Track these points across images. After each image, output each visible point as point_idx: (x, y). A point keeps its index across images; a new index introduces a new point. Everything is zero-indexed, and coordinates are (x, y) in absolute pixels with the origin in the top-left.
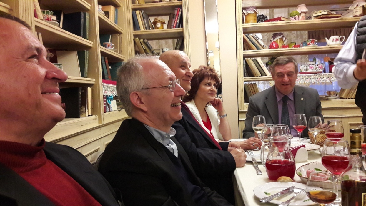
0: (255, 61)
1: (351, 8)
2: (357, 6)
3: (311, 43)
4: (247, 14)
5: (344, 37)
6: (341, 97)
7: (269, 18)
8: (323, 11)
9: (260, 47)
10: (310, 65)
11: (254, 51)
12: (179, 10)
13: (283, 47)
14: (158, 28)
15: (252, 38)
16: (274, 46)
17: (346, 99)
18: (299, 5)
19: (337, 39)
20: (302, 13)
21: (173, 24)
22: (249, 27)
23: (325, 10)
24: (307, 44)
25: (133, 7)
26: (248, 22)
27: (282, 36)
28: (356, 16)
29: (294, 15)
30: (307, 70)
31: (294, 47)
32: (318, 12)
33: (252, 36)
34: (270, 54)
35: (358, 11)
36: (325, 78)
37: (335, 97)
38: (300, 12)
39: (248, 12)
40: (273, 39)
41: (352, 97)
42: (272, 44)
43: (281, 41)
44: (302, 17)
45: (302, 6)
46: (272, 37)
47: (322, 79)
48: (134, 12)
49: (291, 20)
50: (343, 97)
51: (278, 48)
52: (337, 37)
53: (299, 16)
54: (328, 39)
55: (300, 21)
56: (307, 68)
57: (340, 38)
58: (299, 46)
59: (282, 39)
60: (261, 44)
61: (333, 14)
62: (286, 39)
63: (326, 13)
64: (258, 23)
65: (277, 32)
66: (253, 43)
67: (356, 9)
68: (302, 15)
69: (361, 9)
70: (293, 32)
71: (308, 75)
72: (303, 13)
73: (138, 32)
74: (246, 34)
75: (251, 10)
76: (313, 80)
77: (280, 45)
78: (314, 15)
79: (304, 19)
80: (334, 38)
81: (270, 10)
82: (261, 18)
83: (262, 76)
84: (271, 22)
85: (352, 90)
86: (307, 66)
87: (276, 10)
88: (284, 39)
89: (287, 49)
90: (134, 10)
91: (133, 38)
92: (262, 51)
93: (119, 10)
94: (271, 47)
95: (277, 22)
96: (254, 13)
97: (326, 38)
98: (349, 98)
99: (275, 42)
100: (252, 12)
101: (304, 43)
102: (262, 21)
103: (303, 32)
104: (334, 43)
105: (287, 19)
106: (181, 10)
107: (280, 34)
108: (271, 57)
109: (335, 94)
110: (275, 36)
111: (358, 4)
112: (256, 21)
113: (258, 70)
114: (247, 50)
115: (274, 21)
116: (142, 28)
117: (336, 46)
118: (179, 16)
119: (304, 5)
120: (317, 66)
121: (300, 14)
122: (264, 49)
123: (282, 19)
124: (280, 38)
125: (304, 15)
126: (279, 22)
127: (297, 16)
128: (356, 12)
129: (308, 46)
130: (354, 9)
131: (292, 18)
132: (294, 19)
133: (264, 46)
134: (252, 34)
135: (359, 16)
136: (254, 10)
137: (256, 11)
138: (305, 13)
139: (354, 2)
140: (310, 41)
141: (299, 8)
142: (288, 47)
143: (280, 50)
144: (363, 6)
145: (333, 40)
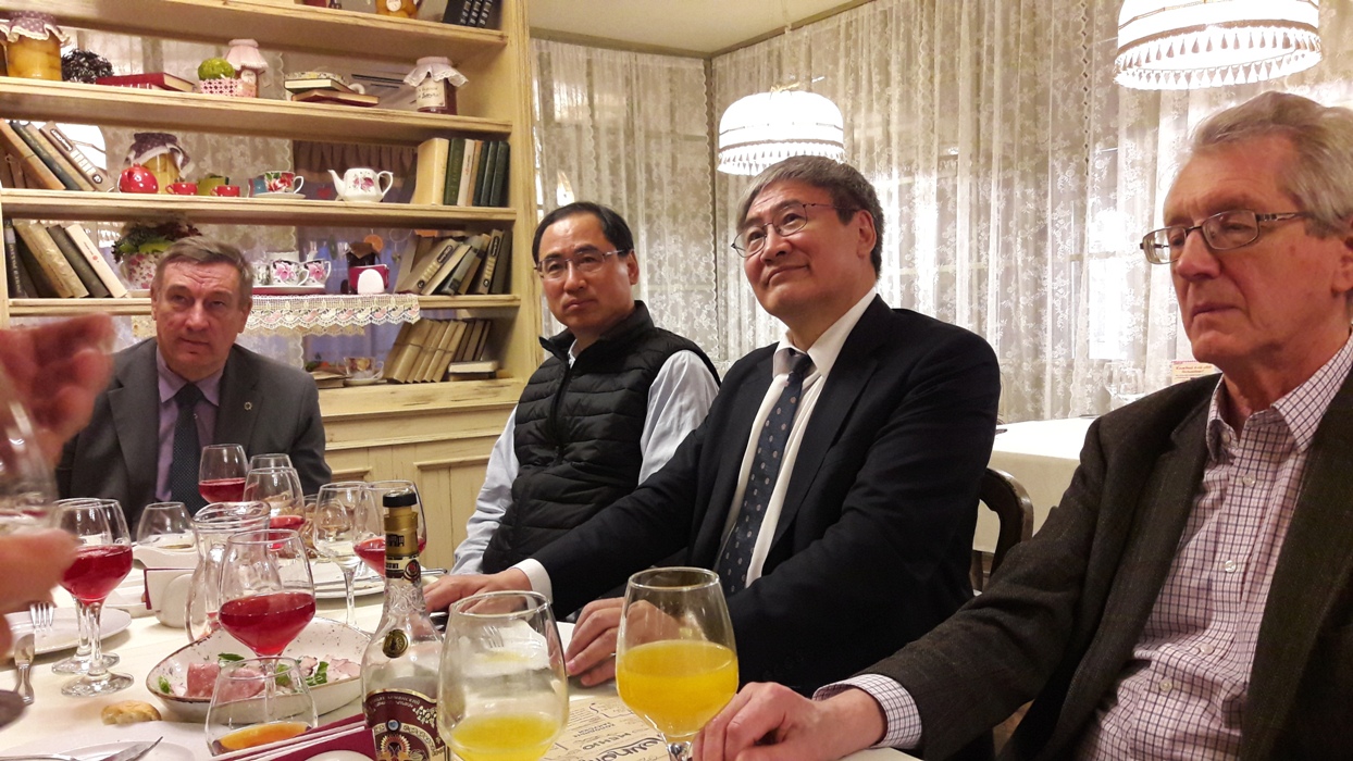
0: (61, 237)
1: (411, 80)
2: (429, 75)
3: (280, 185)
4: (16, 37)
5: (391, 174)
6: (389, 377)
7: (116, 72)
8: (323, 76)
9: (81, 181)
10: (277, 264)
11: (55, 196)
13: (177, 189)
15: (43, 141)
16: (137, 184)
17: (406, 383)
18: (234, 42)
19: (369, 181)
20: (247, 72)
22: (29, 95)
23: (328, 75)
24: (267, 185)
26: (19, 74)
27: (170, 146)
28: (427, 110)
29: (216, 72)
30: (268, 280)
31: (221, 192)
32: (303, 77)
33: (41, 131)
34: (126, 212)
35: (430, 92)
36: (332, 313)
37: (372, 379)
38: (237, 67)
39: (18, 29)
40: (134, 153)
41: (425, 378)
42: (131, 174)
43: (170, 167)
44: (246, 84)
45: (244, 45)
46: (133, 147)
47: (323, 316)
49: (204, 91)
50: (395, 378)
51: (155, 191)
52: (368, 172)
53: (233, 80)
54: (341, 174)
55: (236, 98)
56: (269, 276)
57: (378, 176)
58: (236, 192)
59: (170, 157)
60: (84, 169)
61: (356, 92)
62: (186, 160)
63: (328, 83)
64: (68, 84)
65: (150, 130)
66: (49, 163)
67: (426, 86)
68: (244, 78)
69: (441, 87)
70: (236, 138)
71: (271, 301)
72: (250, 73)
74: (15, 121)
75: (33, 24)
76: (289, 318)
77: (164, 179)
78: (289, 85)
79: (254, 93)
80: (360, 177)
81: (143, 40)
82: (81, 66)
83: (90, 296)
84: (122, 89)
85: (422, 354)
86: (268, 268)
87: (169, 46)
88: (179, 159)
89: (192, 197)
92: (86, 198)
94: (127, 185)
95: (147, 91)
96: (46, 39)
97: (333, 172)
98: (415, 382)
99: (145, 168)
101: (256, 184)
102: (87, 80)
103: (273, 142)
104: (359, 191)
105: (190, 87)
107: (164, 140)
108: (132, 224)
109: (369, 368)
110: (142, 144)
111: (430, 70)
112: (60, 74)
113: (73, 273)
114: (26, 187)
115: (135, 85)
117: (368, 203)
119: (251, 42)
120: (303, 269)
121: (238, 74)
122: (95, 189)
123: (168, 81)
124: (162, 155)
125: (253, 78)
126: (156, 91)
127: (226, 80)
128: (425, 96)
129: (271, 193)
130: (421, 84)
131: (208, 86)
132: (213, 89)
133: (97, 178)
134: (39, 125)
135: (436, 112)
136: (48, 26)
137: (56, 33)
138: (257, 72)
139: (419, 61)
140: (276, 177)
141: (233, 51)
142: (193, 190)
143: (163, 199)
144: (446, 80)
145: (356, 181)
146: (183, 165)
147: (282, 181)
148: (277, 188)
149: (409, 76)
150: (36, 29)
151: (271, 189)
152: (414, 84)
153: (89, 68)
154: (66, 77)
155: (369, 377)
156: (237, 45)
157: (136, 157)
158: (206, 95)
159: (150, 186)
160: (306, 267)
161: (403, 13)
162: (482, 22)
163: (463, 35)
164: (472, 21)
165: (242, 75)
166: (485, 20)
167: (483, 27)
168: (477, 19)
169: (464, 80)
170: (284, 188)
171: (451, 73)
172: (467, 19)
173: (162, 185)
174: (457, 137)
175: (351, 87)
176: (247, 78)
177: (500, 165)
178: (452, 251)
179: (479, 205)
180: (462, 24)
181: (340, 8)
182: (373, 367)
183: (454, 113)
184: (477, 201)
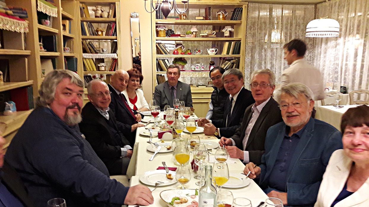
0: (164, 62)
2: (227, 30)
4: (159, 30)
11: (164, 56)
12: (114, 24)
14: (99, 35)
15: (162, 47)
16: (175, 53)
21: (110, 33)
26: (160, 36)
29: (189, 33)
31: (188, 53)
32: (203, 33)
47: (203, 75)
51: (178, 54)
55: (192, 38)
57: (215, 50)
58: (191, 54)
60: (168, 51)
66: (163, 50)
73: (84, 37)
77: (180, 52)
78: (201, 35)
79: (195, 37)
86: (195, 67)
90: (82, 22)
91: (81, 40)
92: (168, 56)
93: (72, 22)
97: (208, 49)
99: (177, 50)
100: (163, 30)
105: (185, 36)
106: (115, 24)
107: (180, 44)
108: (175, 59)
110: (177, 45)
112: (165, 35)
113: (165, 67)
114: (160, 54)
115: (176, 36)
116: (88, 34)
117: (212, 55)
118: (114, 28)
119: (195, 27)
120: (201, 67)
121: (192, 33)
123: (181, 35)
124: (180, 47)
125: (195, 34)
126: (179, 38)
130: (225, 32)
132: (188, 36)
133: (170, 53)
135: (228, 37)
139: (225, 27)
141: (192, 29)
142: (184, 54)
143: (180, 56)
145: (211, 51)
146: (183, 49)
147: (198, 51)
149: (223, 30)
153: (170, 32)
161: (223, 20)
163: (233, 22)
167: (237, 20)
169: (233, 30)
171: (230, 29)
172: (234, 19)
174: (230, 42)
178: (227, 63)
179: (233, 54)
183: (231, 37)
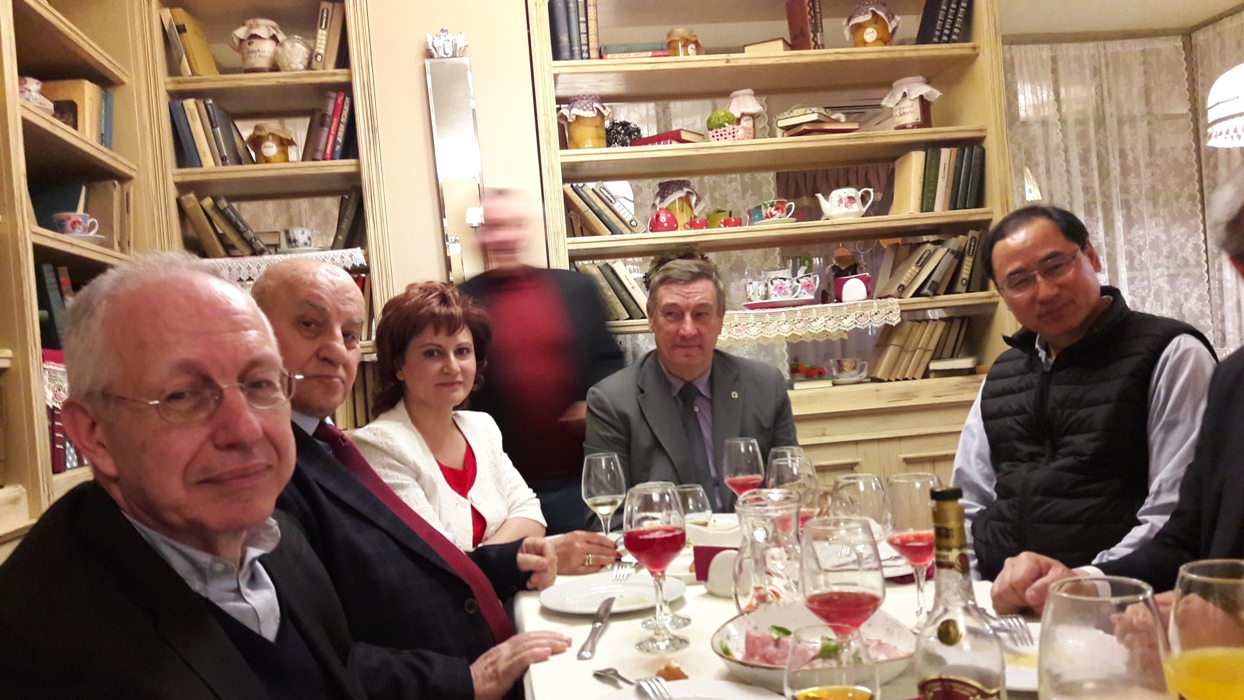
0: (608, 272)
1: (887, 102)
2: (905, 95)
3: (774, 212)
4: (574, 117)
5: (871, 190)
6: (872, 376)
7: (645, 134)
8: (809, 111)
9: (621, 226)
10: (774, 282)
11: (604, 240)
13: (692, 224)
14: (267, 160)
15: (594, 197)
16: (663, 224)
17: (889, 381)
18: (735, 93)
19: (851, 199)
20: (745, 118)
22: (582, 162)
23: (813, 109)
24: (764, 214)
25: (171, 87)
26: (577, 146)
27: (686, 190)
28: (904, 127)
29: (721, 122)
30: (766, 296)
31: (727, 223)
32: (792, 115)
33: (593, 190)
34: (652, 248)
35: (906, 110)
36: (822, 320)
37: (856, 379)
38: (737, 115)
39: (576, 111)
40: (659, 199)
41: (906, 376)
42: (658, 216)
43: (686, 206)
44: (745, 129)
45: (743, 95)
46: (658, 194)
47: (814, 324)
48: (178, 103)
49: (711, 139)
50: (878, 376)
51: (676, 229)
52: (851, 191)
53: (735, 126)
54: (826, 195)
55: (739, 142)
56: (767, 292)
57: (860, 193)
58: (739, 223)
59: (686, 199)
60: (624, 217)
61: (837, 121)
62: (699, 200)
63: (814, 117)
64: (611, 149)
65: (670, 179)
66: (599, 215)
67: (902, 105)
68: (744, 123)
69: (917, 105)
70: (729, 177)
71: (770, 314)
72: (748, 118)
73: (191, 174)
74: (574, 185)
75: (585, 105)
76: (786, 327)
77: (683, 218)
78: (782, 123)
79: (752, 135)
80: (844, 196)
81: (657, 105)
82: (619, 133)
83: (631, 318)
84: (649, 147)
85: (903, 354)
86: (766, 285)
87: (676, 106)
88: (694, 199)
89: (705, 230)
90: (177, 96)
91: (173, 193)
92: (627, 240)
93: (117, 95)
94: (655, 226)
95: (668, 146)
96: (594, 115)
97: (819, 196)
98: (897, 380)
99: (667, 210)
100: (591, 114)
101: (755, 213)
102: (624, 144)
103: (760, 176)
104: (843, 209)
105: (701, 138)
107: (681, 185)
108: (659, 257)
109: (854, 368)
110: (664, 190)
111: (905, 90)
112: (604, 143)
113: (618, 300)
114: (583, 235)
115: (659, 143)
117: (851, 219)
119: (749, 91)
120: (796, 283)
121: (738, 121)
122: (632, 232)
123: (684, 136)
124: (680, 198)
125: (751, 122)
126: (675, 145)
127: (729, 128)
128: (901, 115)
129: (768, 220)
130: (897, 104)
131: (715, 135)
132: (719, 137)
133: (633, 223)
134: (591, 185)
135: (913, 128)
136: (596, 105)
137: (601, 109)
138: (754, 116)
139: (894, 84)
140: (772, 206)
141: (734, 102)
142: (705, 224)
143: (683, 235)
144: (921, 97)
145: (841, 201)
146: (696, 205)
147: (777, 209)
148: (772, 215)
149: (886, 99)
150: (588, 108)
151: (767, 217)
152: (891, 105)
153: (625, 134)
154: (609, 144)
155: (855, 376)
156: (738, 96)
157: (661, 202)
158: (714, 143)
159: (672, 225)
160: (798, 282)
161: (880, 42)
162: (954, 37)
163: (936, 53)
164: (945, 38)
165: (742, 121)
166: (957, 35)
167: (954, 41)
168: (949, 36)
169: (938, 94)
170: (778, 214)
171: (925, 90)
172: (940, 38)
173: (681, 224)
174: (932, 147)
175: (833, 117)
176: (746, 123)
177: (975, 169)
178: (931, 255)
179: (955, 208)
180: (935, 43)
181: (823, 48)
182: (858, 367)
183: (930, 126)
184: (953, 205)
